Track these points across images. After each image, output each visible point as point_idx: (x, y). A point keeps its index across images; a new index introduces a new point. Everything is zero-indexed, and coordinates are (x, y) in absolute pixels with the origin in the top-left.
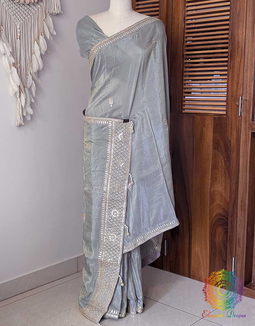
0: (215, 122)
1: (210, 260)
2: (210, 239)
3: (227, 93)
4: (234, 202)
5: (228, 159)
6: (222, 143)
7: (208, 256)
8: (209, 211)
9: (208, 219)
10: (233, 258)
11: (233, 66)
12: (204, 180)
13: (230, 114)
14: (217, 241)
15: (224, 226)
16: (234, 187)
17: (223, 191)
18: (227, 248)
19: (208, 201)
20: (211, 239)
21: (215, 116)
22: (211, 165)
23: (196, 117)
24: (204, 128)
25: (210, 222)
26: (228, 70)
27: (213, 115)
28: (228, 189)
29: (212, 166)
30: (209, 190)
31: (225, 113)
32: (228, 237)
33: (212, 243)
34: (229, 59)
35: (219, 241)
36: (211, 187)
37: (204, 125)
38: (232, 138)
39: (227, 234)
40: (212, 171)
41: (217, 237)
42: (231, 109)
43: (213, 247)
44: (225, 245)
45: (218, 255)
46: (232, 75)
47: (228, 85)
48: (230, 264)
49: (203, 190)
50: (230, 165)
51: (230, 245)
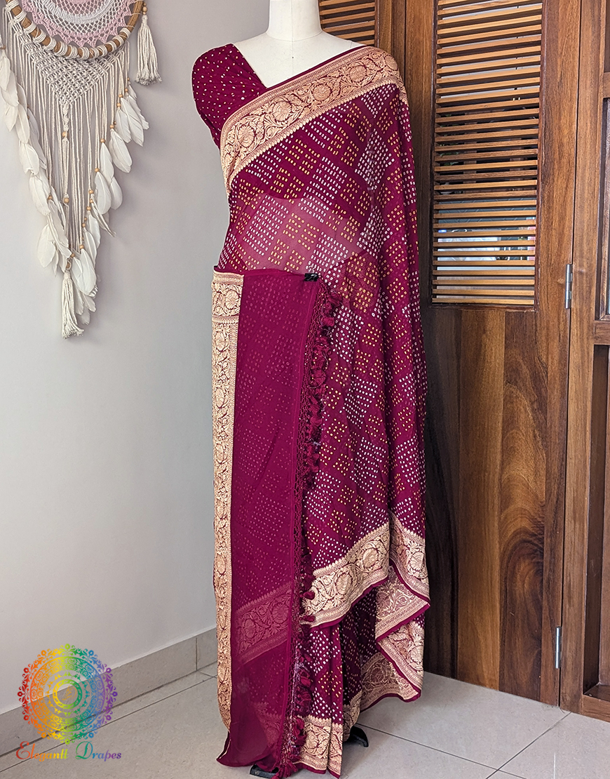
0: (509, 324)
1: (502, 635)
2: (501, 588)
3: (537, 259)
4: (557, 502)
5: (541, 405)
6: (525, 370)
7: (496, 625)
8: (498, 524)
9: (497, 542)
10: (558, 629)
11: (550, 198)
12: (486, 454)
13: (543, 306)
14: (517, 592)
15: (534, 557)
16: (555, 469)
17: (531, 478)
18: (541, 608)
19: (496, 501)
20: (503, 588)
21: (508, 310)
22: (501, 420)
23: (464, 313)
24: (484, 336)
25: (500, 548)
26: (538, 207)
27: (505, 307)
28: (543, 473)
29: (503, 422)
30: (497, 476)
31: (532, 302)
32: (544, 582)
33: (506, 597)
34: (541, 183)
35: (522, 592)
36: (502, 469)
37: (484, 330)
38: (550, 358)
39: (542, 575)
40: (503, 434)
41: (519, 584)
42: (546, 293)
43: (509, 606)
44: (538, 599)
45: (520, 623)
46: (548, 218)
47: (537, 241)
48: (550, 644)
49: (484, 476)
50: (546, 419)
51: (548, 601)
